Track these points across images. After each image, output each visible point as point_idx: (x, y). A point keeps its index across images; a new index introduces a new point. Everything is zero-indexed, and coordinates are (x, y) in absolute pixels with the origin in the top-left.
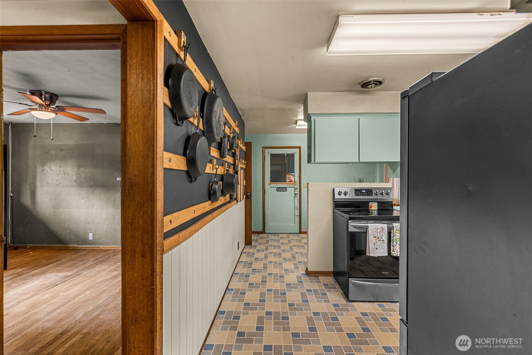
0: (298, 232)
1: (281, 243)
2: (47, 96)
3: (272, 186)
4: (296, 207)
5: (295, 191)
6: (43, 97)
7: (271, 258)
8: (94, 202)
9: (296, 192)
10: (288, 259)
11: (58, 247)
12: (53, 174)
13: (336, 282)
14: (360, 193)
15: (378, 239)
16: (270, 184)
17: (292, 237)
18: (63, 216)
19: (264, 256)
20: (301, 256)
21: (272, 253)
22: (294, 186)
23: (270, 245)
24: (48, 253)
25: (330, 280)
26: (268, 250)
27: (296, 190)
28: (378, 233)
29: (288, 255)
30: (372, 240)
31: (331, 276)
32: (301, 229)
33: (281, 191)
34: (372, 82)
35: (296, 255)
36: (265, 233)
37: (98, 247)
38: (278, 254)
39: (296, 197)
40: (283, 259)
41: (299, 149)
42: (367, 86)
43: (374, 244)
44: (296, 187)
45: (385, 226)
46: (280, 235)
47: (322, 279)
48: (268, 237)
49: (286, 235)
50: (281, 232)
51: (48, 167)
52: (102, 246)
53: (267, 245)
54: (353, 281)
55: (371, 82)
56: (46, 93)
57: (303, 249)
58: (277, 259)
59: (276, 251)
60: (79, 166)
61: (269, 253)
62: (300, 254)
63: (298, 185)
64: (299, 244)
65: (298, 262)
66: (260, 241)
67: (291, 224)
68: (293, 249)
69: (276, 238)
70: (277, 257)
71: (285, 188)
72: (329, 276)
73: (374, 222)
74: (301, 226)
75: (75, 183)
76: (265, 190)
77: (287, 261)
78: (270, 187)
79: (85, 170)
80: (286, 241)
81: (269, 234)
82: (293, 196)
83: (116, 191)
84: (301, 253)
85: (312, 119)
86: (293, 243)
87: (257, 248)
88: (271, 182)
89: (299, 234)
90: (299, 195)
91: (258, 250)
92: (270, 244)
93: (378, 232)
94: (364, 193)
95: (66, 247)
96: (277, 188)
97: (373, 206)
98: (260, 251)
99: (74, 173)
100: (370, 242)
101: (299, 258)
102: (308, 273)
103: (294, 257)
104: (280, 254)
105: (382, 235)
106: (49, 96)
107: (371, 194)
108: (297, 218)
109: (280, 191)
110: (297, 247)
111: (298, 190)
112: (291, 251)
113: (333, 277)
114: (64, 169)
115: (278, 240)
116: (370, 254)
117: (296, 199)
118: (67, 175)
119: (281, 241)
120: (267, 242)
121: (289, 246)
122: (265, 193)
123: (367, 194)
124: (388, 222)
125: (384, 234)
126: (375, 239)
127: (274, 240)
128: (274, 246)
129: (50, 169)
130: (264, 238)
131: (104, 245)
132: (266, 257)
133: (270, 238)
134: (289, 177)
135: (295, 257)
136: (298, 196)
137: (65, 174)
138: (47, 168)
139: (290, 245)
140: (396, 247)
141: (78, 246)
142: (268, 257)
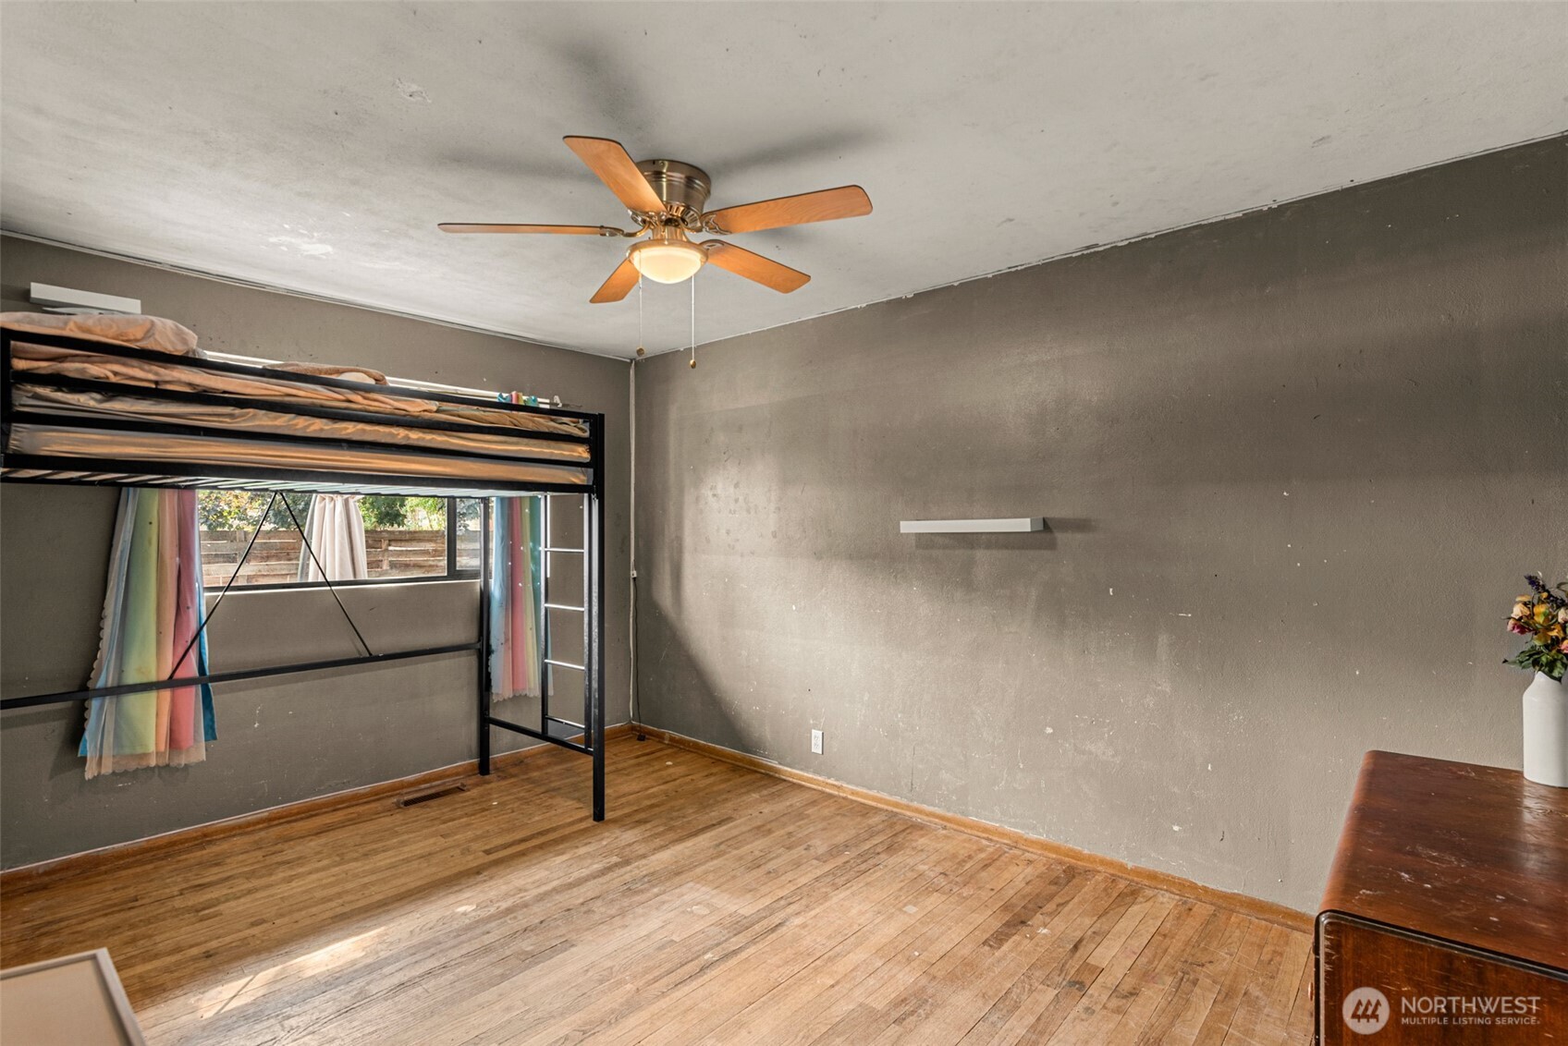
2: (678, 177)
6: (664, 184)
8: (826, 615)
11: (734, 757)
12: (719, 512)
18: (744, 653)
24: (705, 773)
37: (839, 788)
51: (710, 486)
52: (850, 787)
56: (674, 164)
60: (785, 482)
75: (775, 540)
79: (800, 493)
83: (895, 577)
95: (752, 763)
99: (772, 506)
106: (683, 176)
114: (747, 494)
118: (753, 512)
129: (714, 495)
131: (857, 785)
137: (748, 511)
138: (706, 492)
141: (780, 767)
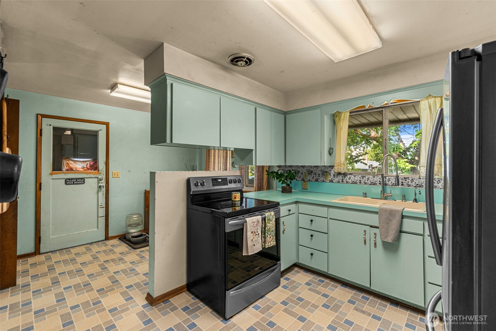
0: (104, 238)
1: (81, 264)
3: (55, 176)
4: (100, 204)
5: (98, 183)
7: (72, 299)
9: (101, 185)
10: (106, 288)
13: (195, 298)
14: (217, 182)
15: (254, 234)
16: (51, 174)
17: (95, 248)
19: (55, 300)
20: (125, 275)
21: (70, 287)
22: (98, 176)
23: (59, 274)
25: (186, 298)
26: (60, 284)
27: (101, 182)
28: (255, 227)
29: (103, 281)
30: (250, 236)
31: (183, 292)
32: (108, 234)
33: (74, 184)
34: (246, 58)
35: (117, 277)
36: (40, 254)
38: (84, 286)
39: (100, 191)
40: (98, 291)
41: (106, 125)
42: (237, 62)
43: (252, 240)
44: (100, 177)
45: (259, 218)
46: (73, 251)
47: (175, 301)
48: (49, 259)
49: (83, 247)
50: (72, 246)
53: (53, 276)
54: (231, 293)
55: (244, 58)
57: (122, 263)
58: (86, 297)
59: (78, 280)
61: (65, 289)
62: (124, 273)
63: (103, 174)
64: (113, 257)
65: (127, 287)
66: (32, 272)
67: (91, 230)
68: (106, 268)
69: (66, 257)
70: (84, 293)
71: (82, 179)
72: (181, 293)
73: (249, 215)
74: (108, 230)
76: (40, 184)
77: (107, 292)
78: (52, 179)
80: (87, 258)
81: (50, 253)
82: (96, 190)
84: (124, 271)
85: (167, 83)
86: (103, 258)
87: (33, 287)
88: (53, 171)
89: (105, 241)
90: (105, 187)
91: (37, 292)
92: (58, 270)
93: (255, 225)
94: (220, 182)
96: (66, 179)
97: (237, 196)
98: (43, 292)
100: (249, 239)
101: (125, 281)
102: (151, 301)
103: (115, 282)
104: (87, 285)
105: (258, 228)
107: (226, 183)
108: (102, 221)
109: (71, 184)
110: (112, 262)
111: (104, 181)
112: (105, 273)
113: (187, 292)
115: (73, 260)
116: (248, 253)
117: (100, 194)
119: (79, 260)
120: (51, 269)
121: (99, 265)
122: (40, 189)
123: (222, 183)
124: (259, 213)
125: (259, 227)
126: (252, 234)
127: (65, 262)
128: (69, 272)
130: (41, 263)
132: (61, 299)
133: (54, 260)
134: (68, 164)
135: (117, 281)
136: (104, 189)
139: (99, 263)
140: (267, 238)
142: (64, 299)
